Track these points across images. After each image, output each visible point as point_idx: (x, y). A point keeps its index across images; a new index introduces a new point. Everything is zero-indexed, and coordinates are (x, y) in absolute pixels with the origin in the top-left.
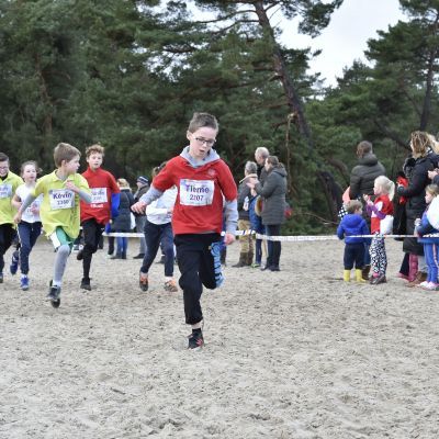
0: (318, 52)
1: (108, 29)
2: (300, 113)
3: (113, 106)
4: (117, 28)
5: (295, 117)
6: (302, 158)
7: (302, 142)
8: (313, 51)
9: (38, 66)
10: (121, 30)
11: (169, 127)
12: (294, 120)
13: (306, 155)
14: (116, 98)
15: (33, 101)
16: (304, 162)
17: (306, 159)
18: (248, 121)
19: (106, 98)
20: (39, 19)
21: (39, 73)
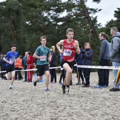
0: (100, 10)
1: (28, 3)
2: (94, 29)
4: (31, 2)
5: (92, 31)
6: (95, 44)
7: (95, 39)
8: (98, 9)
10: (32, 3)
11: (49, 35)
12: (92, 32)
13: (97, 43)
16: (96, 46)
17: (97, 45)
20: (10, 4)
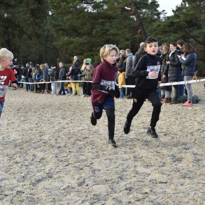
2: (143, 29)
3: (61, 29)
9: (29, 10)
11: (85, 37)
12: (141, 33)
14: (62, 26)
15: (27, 25)
18: (120, 34)
19: (57, 26)
21: (29, 12)
